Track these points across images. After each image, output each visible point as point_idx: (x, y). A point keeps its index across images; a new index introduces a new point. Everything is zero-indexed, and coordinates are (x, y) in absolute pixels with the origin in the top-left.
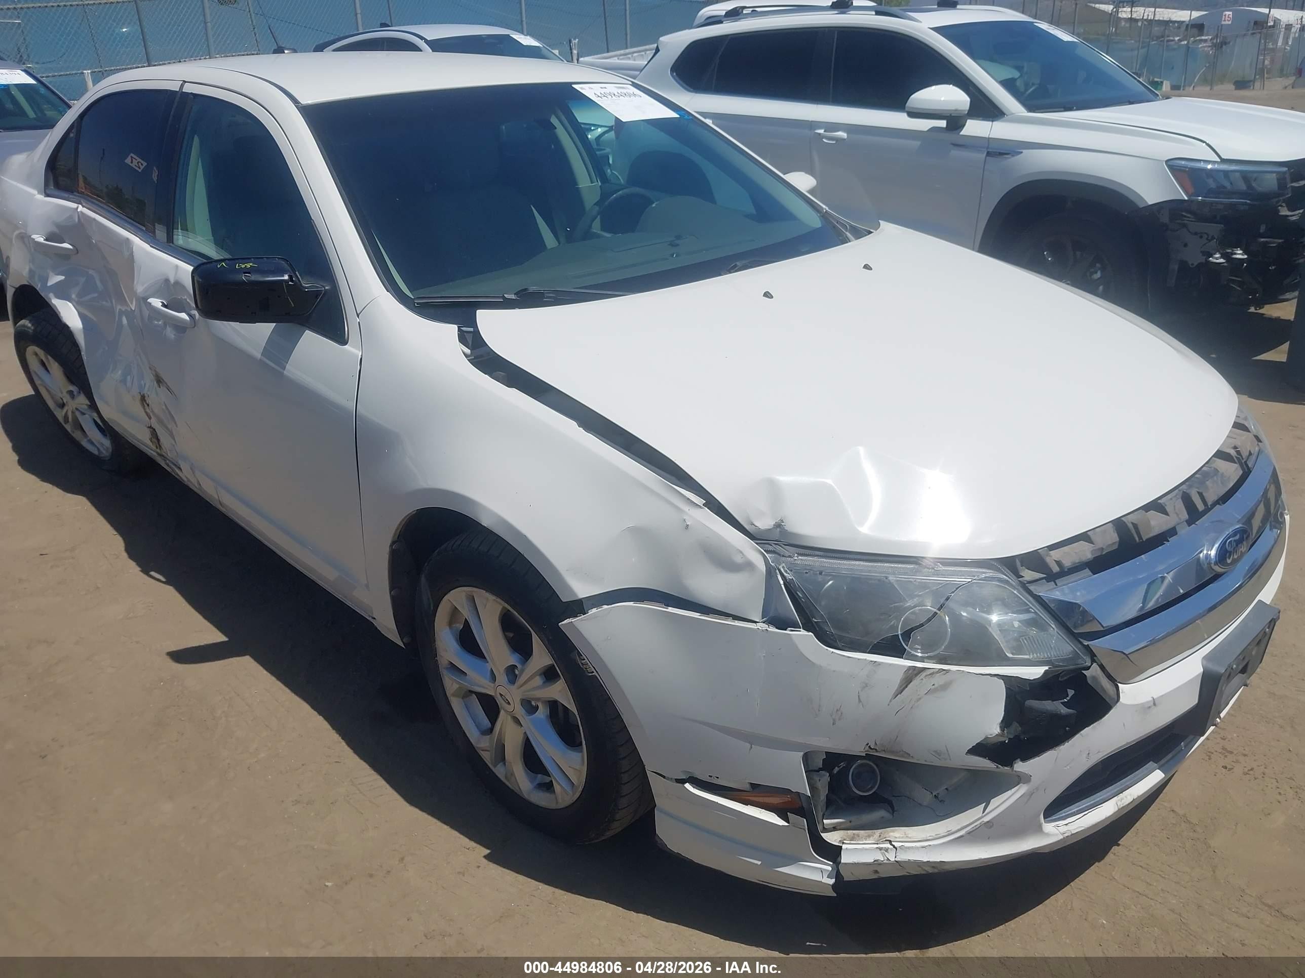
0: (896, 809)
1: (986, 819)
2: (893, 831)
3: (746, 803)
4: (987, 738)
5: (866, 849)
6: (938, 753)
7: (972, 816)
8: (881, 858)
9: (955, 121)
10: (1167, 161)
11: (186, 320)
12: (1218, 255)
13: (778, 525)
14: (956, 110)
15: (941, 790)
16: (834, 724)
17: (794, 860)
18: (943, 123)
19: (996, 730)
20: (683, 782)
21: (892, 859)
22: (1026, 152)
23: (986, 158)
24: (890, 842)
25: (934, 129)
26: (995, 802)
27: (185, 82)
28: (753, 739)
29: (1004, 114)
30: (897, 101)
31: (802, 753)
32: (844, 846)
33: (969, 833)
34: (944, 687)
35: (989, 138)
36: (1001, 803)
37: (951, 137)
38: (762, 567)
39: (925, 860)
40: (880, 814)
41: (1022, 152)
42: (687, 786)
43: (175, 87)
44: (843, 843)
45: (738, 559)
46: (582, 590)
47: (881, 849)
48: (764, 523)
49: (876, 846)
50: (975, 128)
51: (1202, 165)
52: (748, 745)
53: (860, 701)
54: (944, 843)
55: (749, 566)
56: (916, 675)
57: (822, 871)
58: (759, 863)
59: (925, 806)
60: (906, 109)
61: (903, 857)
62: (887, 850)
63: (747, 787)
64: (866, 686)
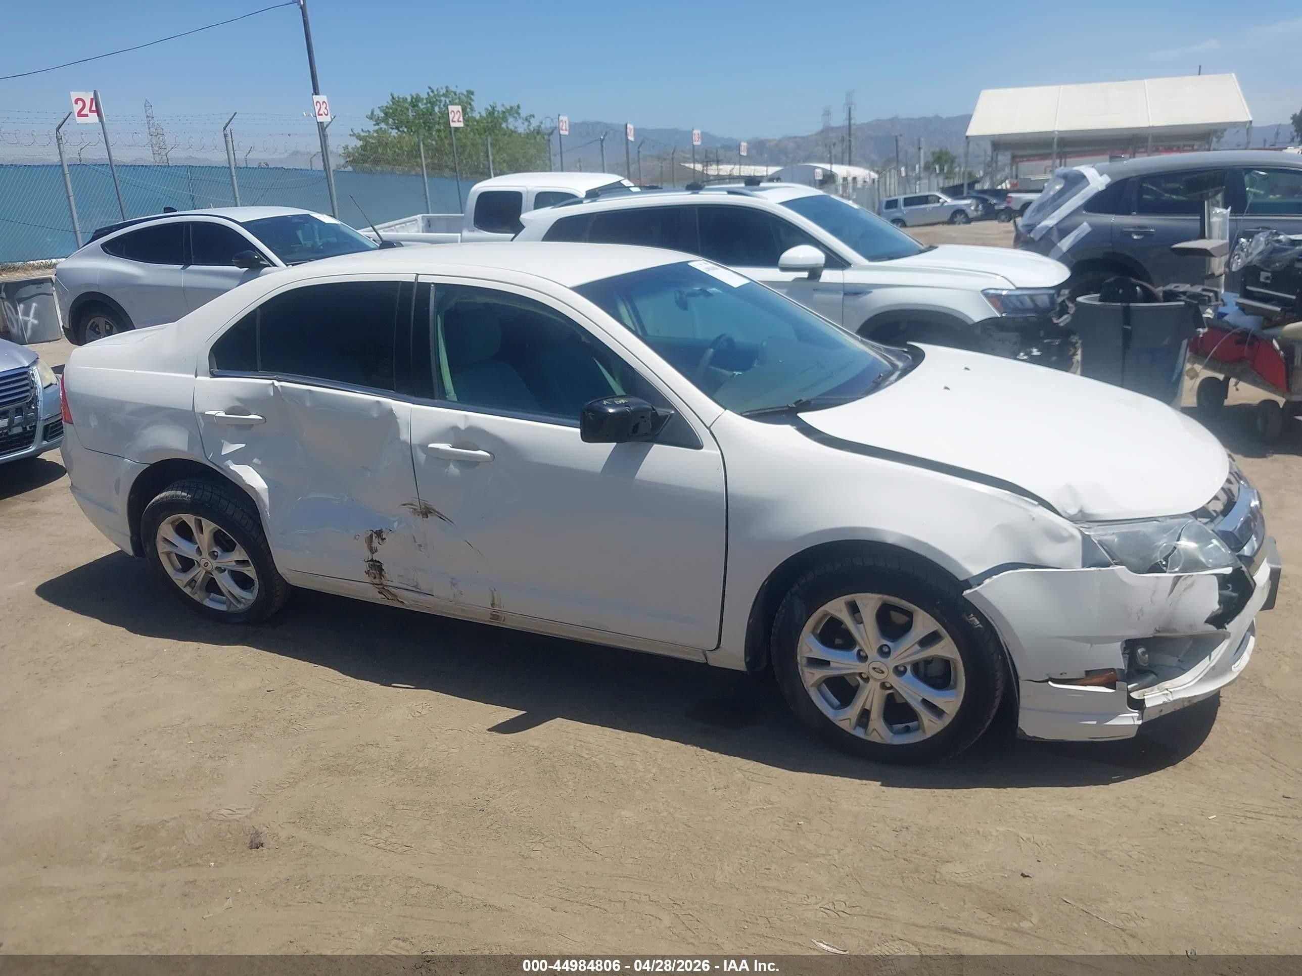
0: (1157, 673)
1: (1212, 665)
2: (1165, 684)
3: (1085, 685)
4: (1213, 612)
5: (1157, 696)
6: (1191, 626)
7: (1204, 665)
8: (1166, 700)
9: (814, 273)
10: (983, 291)
11: (487, 456)
12: (1022, 354)
13: (1081, 511)
14: (817, 264)
15: (1181, 656)
16: (1139, 619)
17: (1115, 715)
18: (805, 275)
19: (1217, 607)
20: (1047, 681)
21: (1171, 699)
22: (876, 292)
23: (843, 298)
24: (1167, 689)
25: (797, 280)
26: (1214, 653)
27: (418, 274)
28: (1091, 640)
29: (851, 264)
30: (770, 259)
31: (1120, 643)
32: (1145, 697)
33: (1205, 675)
34: (1192, 585)
35: (843, 284)
36: (1218, 653)
37: (812, 284)
38: (1079, 537)
39: (1187, 696)
40: (1152, 677)
41: (871, 292)
42: (1050, 683)
43: (411, 279)
44: (1144, 695)
45: (1065, 534)
46: (975, 570)
47: (1164, 694)
48: (1073, 511)
49: (1161, 693)
50: (829, 276)
51: (999, 292)
52: (1089, 645)
53: (1152, 602)
54: (1192, 685)
55: (1072, 537)
56: (1179, 580)
57: (1133, 717)
58: (1095, 723)
59: (1175, 667)
60: (779, 265)
61: (1177, 696)
62: (1167, 694)
63: (1083, 675)
64: (1154, 592)
